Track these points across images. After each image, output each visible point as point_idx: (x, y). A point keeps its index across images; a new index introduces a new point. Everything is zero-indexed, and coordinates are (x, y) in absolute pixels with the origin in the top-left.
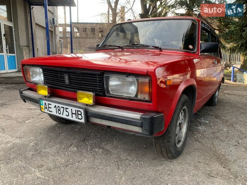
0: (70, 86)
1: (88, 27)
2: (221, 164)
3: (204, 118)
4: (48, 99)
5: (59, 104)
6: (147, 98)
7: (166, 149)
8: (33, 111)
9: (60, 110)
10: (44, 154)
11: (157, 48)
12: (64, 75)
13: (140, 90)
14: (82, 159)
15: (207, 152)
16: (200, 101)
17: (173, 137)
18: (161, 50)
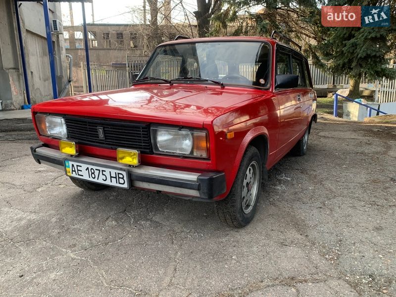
0: (106, 141)
1: (112, 31)
2: (298, 231)
3: (285, 174)
4: (75, 159)
5: (93, 165)
6: (204, 155)
7: (231, 215)
8: (44, 175)
9: (94, 173)
10: (73, 231)
11: (217, 83)
12: (97, 127)
13: (195, 146)
14: (125, 234)
15: (283, 218)
16: (274, 153)
17: (239, 200)
18: (223, 86)
